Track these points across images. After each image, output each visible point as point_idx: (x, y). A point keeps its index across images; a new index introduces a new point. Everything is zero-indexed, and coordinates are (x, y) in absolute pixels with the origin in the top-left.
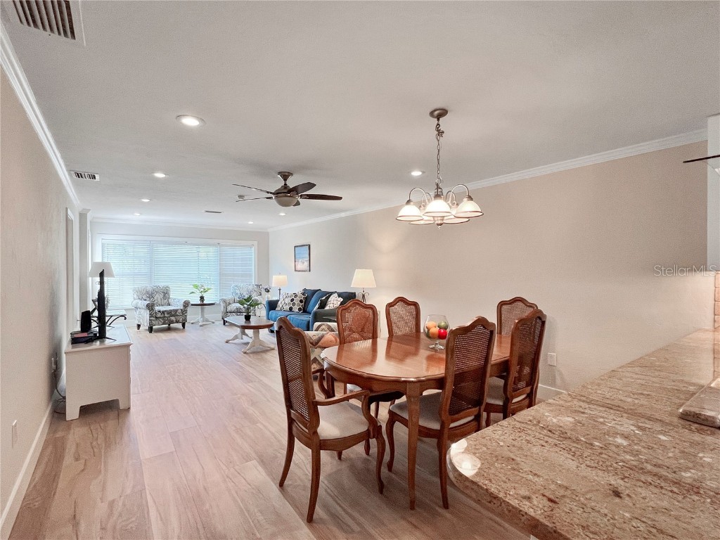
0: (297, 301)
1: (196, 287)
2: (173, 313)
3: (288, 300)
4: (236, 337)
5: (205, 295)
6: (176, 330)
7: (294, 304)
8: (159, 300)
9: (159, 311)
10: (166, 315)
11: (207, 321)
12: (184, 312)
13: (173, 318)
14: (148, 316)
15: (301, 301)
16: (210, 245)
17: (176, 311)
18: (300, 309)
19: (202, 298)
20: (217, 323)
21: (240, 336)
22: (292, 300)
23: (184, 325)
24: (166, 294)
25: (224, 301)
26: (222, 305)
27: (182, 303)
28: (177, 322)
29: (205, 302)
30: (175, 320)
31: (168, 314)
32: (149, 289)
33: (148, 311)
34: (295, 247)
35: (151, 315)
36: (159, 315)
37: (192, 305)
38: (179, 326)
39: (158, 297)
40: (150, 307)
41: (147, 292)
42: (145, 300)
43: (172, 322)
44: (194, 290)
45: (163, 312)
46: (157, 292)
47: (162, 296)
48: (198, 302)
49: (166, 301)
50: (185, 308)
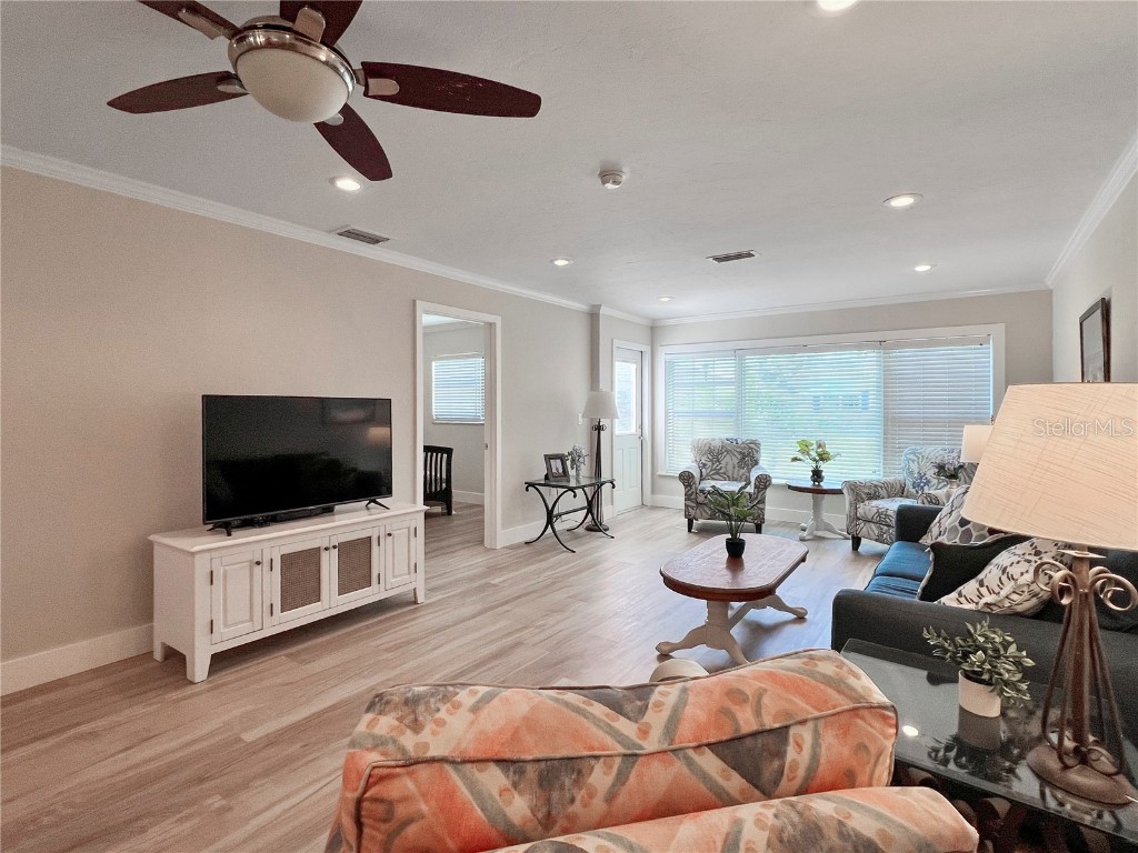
1: (802, 446)
5: (824, 468)
8: (730, 467)
9: (702, 491)
12: (757, 499)
19: (817, 475)
24: (748, 455)
29: (825, 485)
32: (717, 443)
33: (684, 488)
34: (1080, 322)
35: (687, 497)
36: (701, 498)
40: (685, 480)
41: (710, 451)
46: (727, 451)
47: (736, 461)
48: (809, 484)
49: (742, 471)
50: (759, 492)
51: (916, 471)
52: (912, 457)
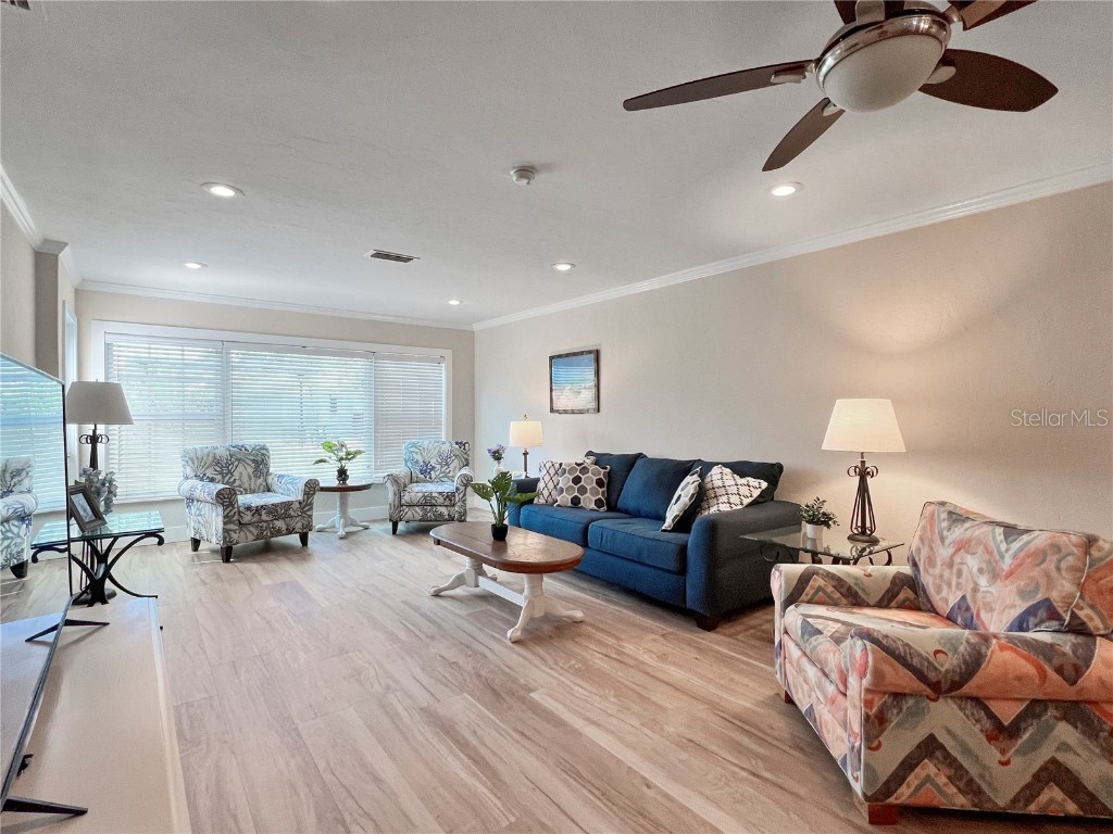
0: (589, 481)
1: (329, 447)
2: (281, 511)
3: (565, 481)
4: (460, 581)
5: (350, 466)
6: (286, 550)
7: (583, 490)
8: (245, 479)
9: (249, 508)
10: (264, 517)
11: (353, 524)
12: (306, 506)
13: (280, 524)
14: (220, 520)
15: (600, 483)
16: (352, 355)
17: (288, 505)
18: (599, 503)
19: (342, 474)
20: (375, 528)
21: (470, 578)
22: (577, 480)
23: (304, 539)
24: (259, 462)
25: (394, 479)
26: (391, 489)
27: (301, 486)
28: (290, 532)
29: (350, 483)
30: (284, 527)
31: (269, 513)
32: (222, 452)
33: (220, 509)
34: (551, 358)
35: (227, 520)
36: (247, 518)
37: (323, 489)
38: (294, 539)
39: (243, 472)
40: (225, 499)
41: (217, 462)
42: (212, 480)
43: (279, 533)
44: (324, 454)
45: (258, 510)
46: (239, 460)
47: (251, 470)
48: (335, 483)
49: (261, 480)
50: (308, 498)
51: (421, 461)
52: (413, 449)
